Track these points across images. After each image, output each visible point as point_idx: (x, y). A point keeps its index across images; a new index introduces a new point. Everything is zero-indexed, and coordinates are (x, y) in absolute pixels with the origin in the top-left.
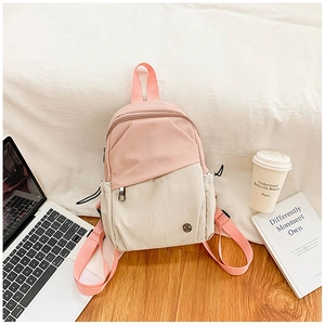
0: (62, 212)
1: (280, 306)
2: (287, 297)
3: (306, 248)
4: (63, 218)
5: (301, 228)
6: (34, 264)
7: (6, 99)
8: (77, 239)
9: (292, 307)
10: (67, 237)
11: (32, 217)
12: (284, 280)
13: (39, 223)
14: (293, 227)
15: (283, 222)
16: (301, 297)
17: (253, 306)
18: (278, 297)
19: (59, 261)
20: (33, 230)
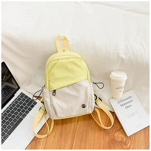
0: (27, 94)
1: (119, 139)
2: (122, 136)
3: (133, 115)
4: (27, 97)
5: (131, 106)
6: (13, 117)
7: (3, 44)
8: (33, 106)
9: (125, 140)
10: (28, 105)
11: (13, 96)
12: (122, 128)
13: (16, 99)
14: (128, 105)
15: (123, 103)
16: (128, 136)
17: (107, 139)
18: (118, 136)
19: (24, 116)
20: (14, 102)
